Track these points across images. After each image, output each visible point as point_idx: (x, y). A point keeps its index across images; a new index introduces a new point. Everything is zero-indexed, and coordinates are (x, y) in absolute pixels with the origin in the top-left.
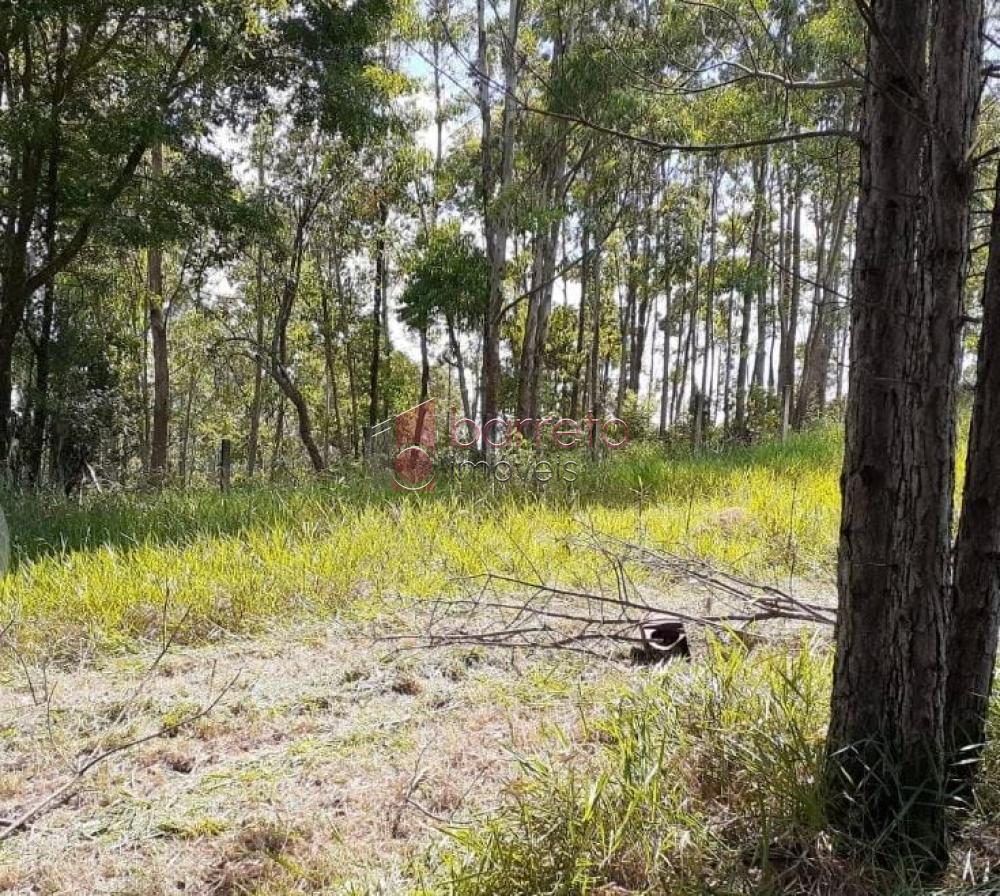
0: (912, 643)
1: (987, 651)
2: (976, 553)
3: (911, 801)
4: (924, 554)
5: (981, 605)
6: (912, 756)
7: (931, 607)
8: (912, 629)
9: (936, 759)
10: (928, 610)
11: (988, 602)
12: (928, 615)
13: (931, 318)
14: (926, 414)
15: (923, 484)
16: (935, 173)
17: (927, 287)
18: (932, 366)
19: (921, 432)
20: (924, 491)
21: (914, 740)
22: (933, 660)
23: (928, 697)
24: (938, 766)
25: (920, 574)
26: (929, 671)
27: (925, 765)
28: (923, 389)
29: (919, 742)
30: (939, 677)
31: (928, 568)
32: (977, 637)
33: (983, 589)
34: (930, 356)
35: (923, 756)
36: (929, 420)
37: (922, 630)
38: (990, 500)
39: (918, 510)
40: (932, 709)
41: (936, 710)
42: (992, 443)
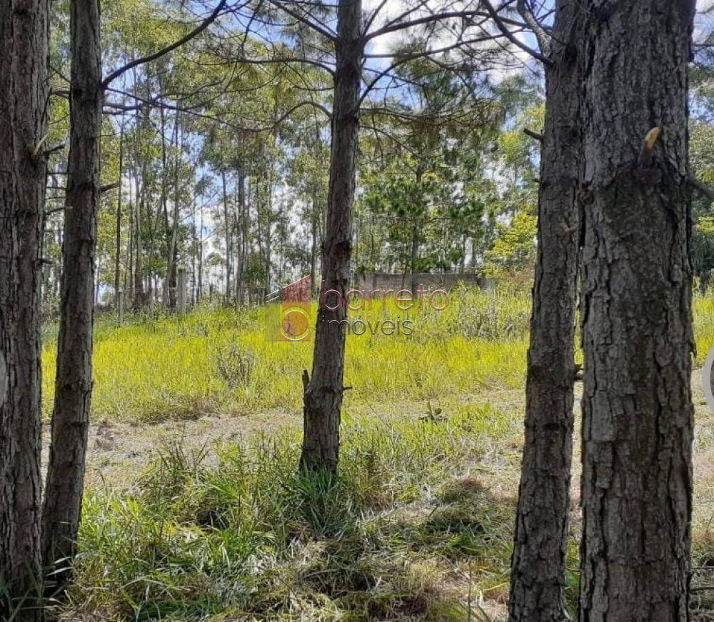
0: (15, 493)
1: (76, 491)
2: (65, 424)
3: (18, 608)
4: (21, 428)
5: (70, 459)
6: (19, 574)
7: (28, 465)
8: (15, 483)
9: (36, 574)
10: (25, 468)
11: (75, 457)
12: (25, 472)
13: (18, 259)
14: (18, 327)
15: (19, 377)
16: (16, 156)
17: (15, 237)
18: (21, 293)
19: (15, 340)
20: (19, 381)
21: (19, 563)
22: (31, 503)
23: (28, 530)
24: (36, 579)
25: (18, 442)
26: (28, 512)
27: (27, 579)
28: (15, 309)
29: (23, 564)
30: (36, 515)
31: (24, 437)
32: (68, 481)
33: (71, 448)
34: (19, 286)
35: (26, 573)
36: (20, 332)
37: (21, 482)
38: (73, 386)
39: (15, 396)
40: (31, 539)
41: (35, 539)
42: (73, 347)
